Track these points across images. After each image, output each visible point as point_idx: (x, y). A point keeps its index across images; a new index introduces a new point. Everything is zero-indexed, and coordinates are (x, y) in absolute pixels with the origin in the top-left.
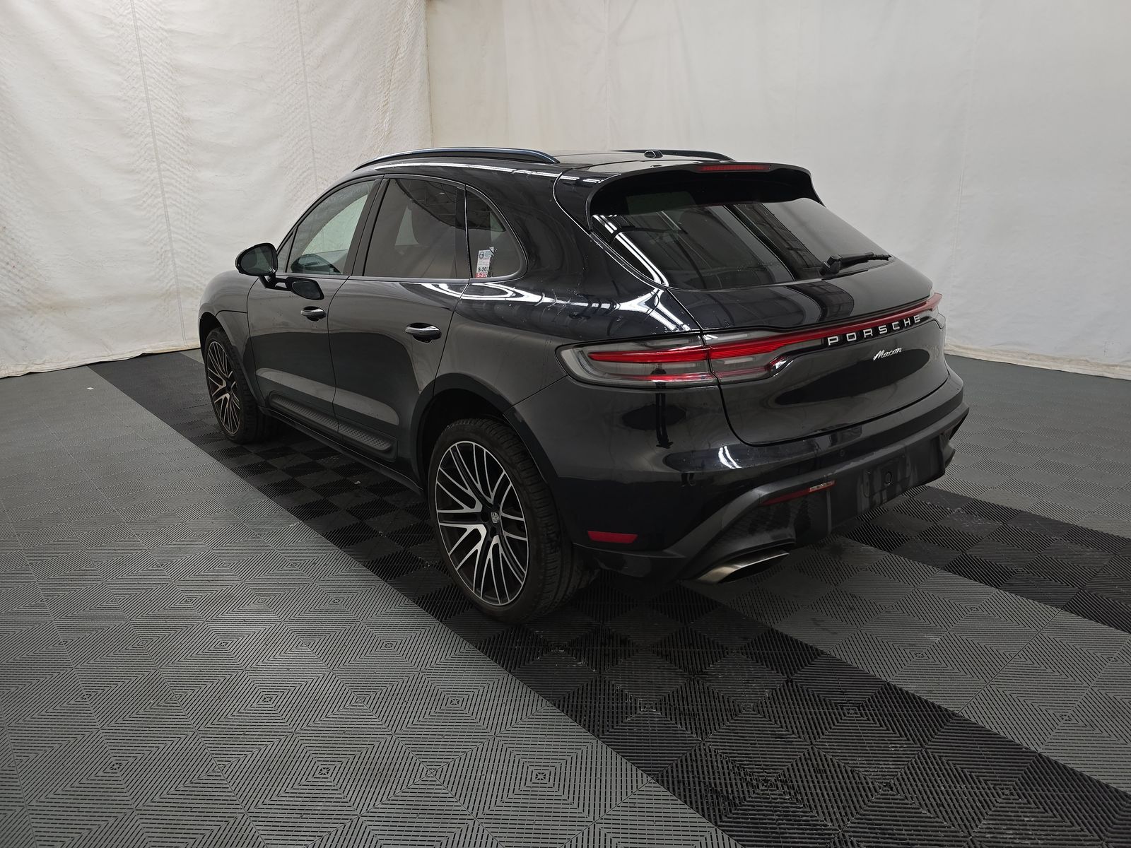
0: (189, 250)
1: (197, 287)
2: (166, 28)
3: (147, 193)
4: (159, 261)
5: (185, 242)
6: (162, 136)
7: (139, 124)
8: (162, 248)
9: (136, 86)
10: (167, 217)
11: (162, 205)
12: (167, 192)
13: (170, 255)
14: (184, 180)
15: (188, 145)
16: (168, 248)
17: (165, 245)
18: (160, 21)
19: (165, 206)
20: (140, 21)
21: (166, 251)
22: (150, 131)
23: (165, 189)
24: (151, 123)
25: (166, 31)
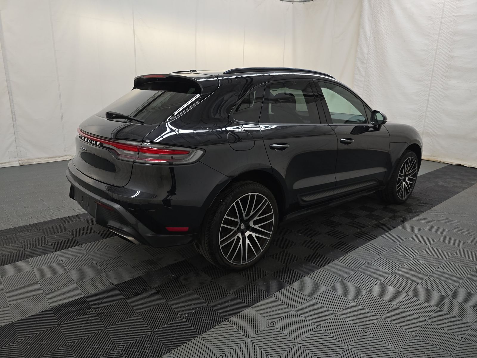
0: (433, 116)
1: (432, 133)
2: (456, 15)
3: (423, 90)
4: (419, 119)
5: (432, 112)
6: (438, 65)
7: (429, 60)
8: (421, 114)
9: (433, 44)
10: (428, 100)
11: (428, 95)
12: (432, 90)
13: (424, 117)
14: (441, 85)
15: (448, 69)
16: (424, 114)
17: (423, 112)
18: (454, 12)
19: (429, 95)
20: (444, 15)
21: (423, 115)
22: (433, 63)
23: (432, 89)
24: (435, 60)
25: (456, 16)
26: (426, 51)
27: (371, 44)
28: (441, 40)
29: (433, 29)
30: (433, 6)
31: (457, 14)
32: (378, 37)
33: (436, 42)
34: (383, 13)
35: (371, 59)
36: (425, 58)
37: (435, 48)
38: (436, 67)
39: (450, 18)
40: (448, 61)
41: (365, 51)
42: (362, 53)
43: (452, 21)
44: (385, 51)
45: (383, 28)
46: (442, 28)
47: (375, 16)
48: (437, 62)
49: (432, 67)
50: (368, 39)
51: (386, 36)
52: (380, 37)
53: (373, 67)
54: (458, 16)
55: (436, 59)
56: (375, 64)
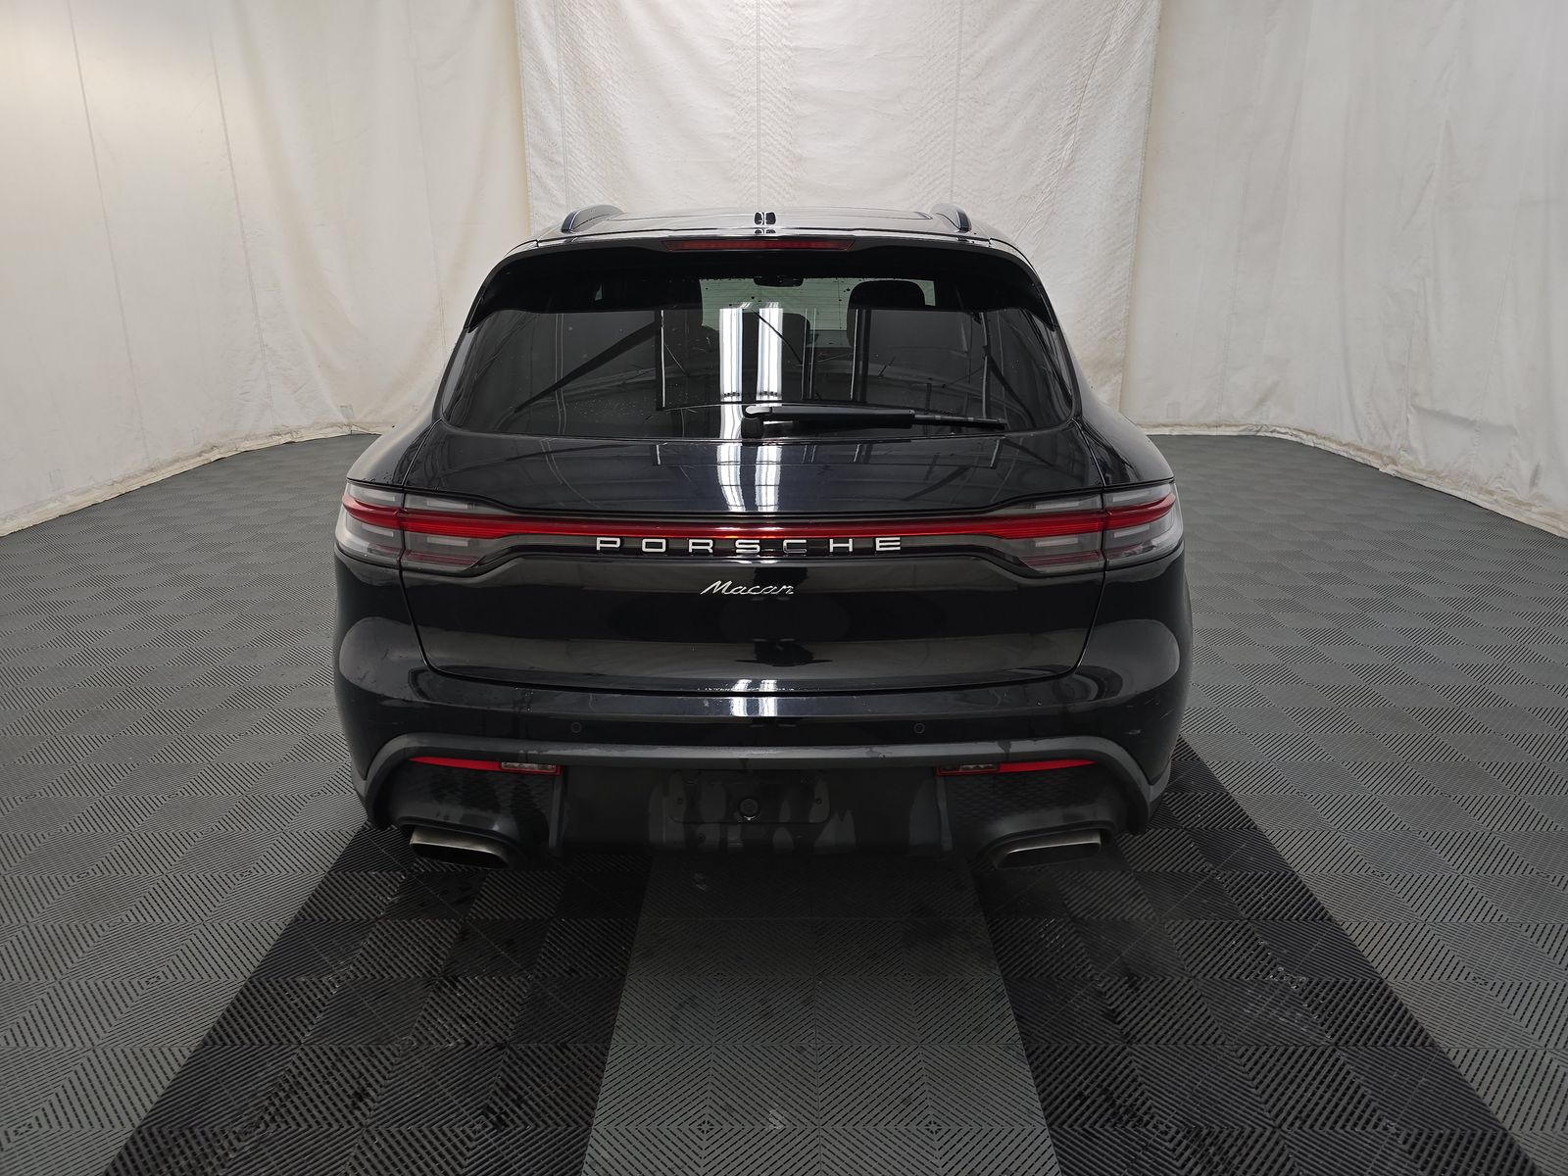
26: (734, 138)
27: (568, 103)
28: (766, 111)
29: (741, 78)
30: (731, 10)
31: (794, 44)
32: (587, 83)
33: (755, 115)
34: (588, 7)
35: (577, 152)
36: (734, 160)
37: (754, 130)
38: (766, 185)
39: (777, 52)
40: (792, 170)
41: (555, 125)
42: (543, 130)
43: (784, 62)
44: (618, 129)
45: (596, 54)
46: (762, 77)
47: (563, 15)
48: (765, 171)
49: (755, 183)
50: (554, 86)
51: (610, 82)
52: (592, 84)
53: (589, 179)
54: (796, 49)
55: (763, 164)
56: (593, 170)
